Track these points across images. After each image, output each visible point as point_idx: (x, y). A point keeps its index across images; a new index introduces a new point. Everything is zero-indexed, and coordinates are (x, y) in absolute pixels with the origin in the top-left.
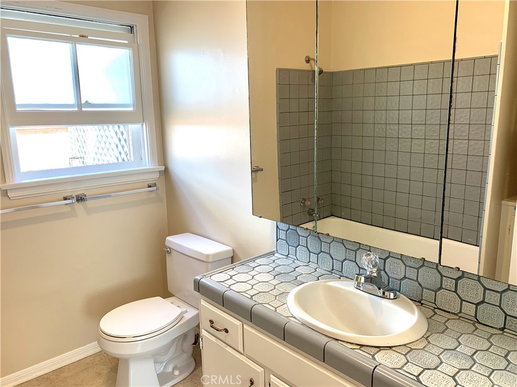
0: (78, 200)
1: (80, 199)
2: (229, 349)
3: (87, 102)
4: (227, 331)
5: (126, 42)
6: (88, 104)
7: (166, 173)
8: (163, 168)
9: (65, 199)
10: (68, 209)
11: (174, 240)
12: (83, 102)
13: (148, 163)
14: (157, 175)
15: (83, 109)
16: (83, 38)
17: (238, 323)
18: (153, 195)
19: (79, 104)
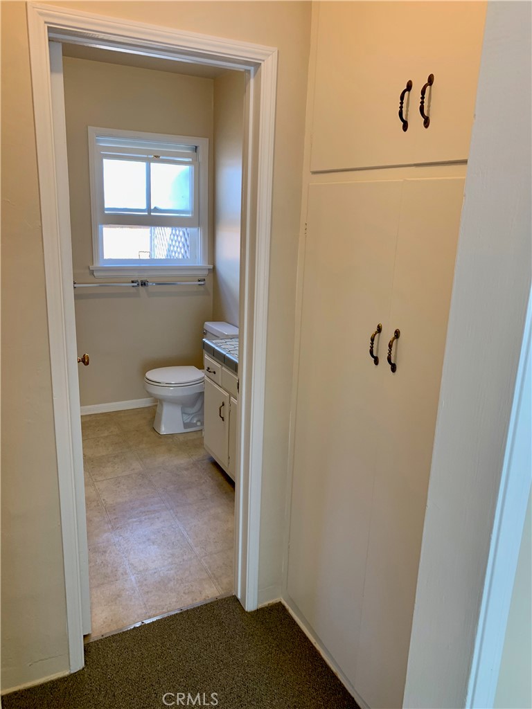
0: (142, 285)
1: (144, 284)
2: (216, 386)
3: (155, 208)
4: (215, 373)
5: (190, 160)
6: (156, 210)
7: (213, 271)
8: (211, 267)
9: (133, 282)
10: (134, 290)
11: (211, 326)
12: (152, 207)
13: (200, 261)
14: (206, 272)
15: (152, 214)
16: (157, 158)
17: (219, 366)
18: (202, 289)
19: (149, 209)
